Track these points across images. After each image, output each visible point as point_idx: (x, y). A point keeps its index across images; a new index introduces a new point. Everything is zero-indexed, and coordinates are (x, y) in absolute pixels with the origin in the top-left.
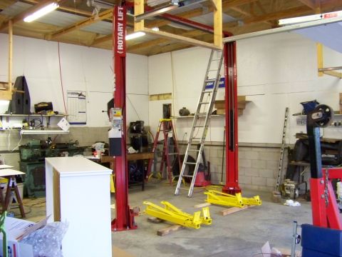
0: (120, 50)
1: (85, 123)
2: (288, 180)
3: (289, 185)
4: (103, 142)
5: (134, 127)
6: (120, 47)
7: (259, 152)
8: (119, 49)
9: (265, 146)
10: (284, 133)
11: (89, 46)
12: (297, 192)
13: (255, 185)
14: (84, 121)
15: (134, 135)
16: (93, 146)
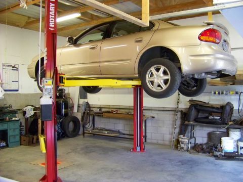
0: (52, 27)
1: (17, 90)
2: (182, 136)
3: (183, 140)
4: (33, 106)
5: (58, 94)
6: (52, 25)
7: (157, 114)
8: (50, 26)
9: (162, 109)
10: (178, 99)
11: (22, 28)
12: (189, 146)
13: (155, 139)
14: (16, 89)
15: (57, 100)
16: (24, 109)
